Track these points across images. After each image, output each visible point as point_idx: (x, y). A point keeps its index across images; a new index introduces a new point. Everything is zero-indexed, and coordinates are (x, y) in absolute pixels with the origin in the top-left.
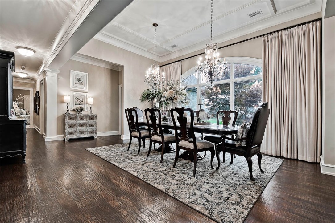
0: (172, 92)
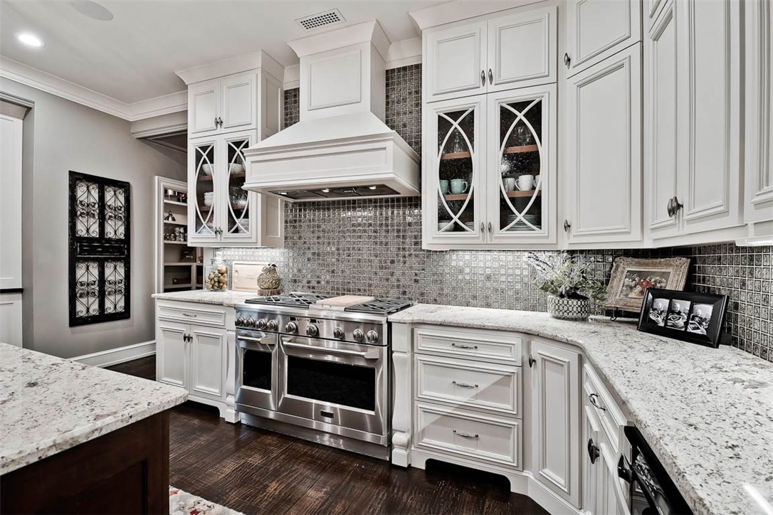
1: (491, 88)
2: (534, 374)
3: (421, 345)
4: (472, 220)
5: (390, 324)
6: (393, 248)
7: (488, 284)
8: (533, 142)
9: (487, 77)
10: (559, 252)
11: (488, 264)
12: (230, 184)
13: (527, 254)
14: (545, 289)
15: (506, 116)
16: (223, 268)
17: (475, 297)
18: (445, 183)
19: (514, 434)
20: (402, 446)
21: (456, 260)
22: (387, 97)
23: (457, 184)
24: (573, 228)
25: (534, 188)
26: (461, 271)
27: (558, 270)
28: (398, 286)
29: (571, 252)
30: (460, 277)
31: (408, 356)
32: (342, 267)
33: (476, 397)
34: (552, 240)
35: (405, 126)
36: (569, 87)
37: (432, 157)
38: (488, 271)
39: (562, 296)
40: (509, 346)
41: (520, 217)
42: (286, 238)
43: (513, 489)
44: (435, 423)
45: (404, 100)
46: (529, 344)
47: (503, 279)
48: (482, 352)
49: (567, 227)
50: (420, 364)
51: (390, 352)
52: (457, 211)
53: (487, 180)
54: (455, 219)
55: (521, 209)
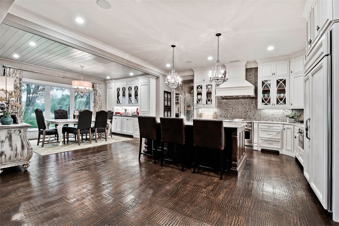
1: (275, 76)
2: (285, 131)
3: (260, 127)
4: (270, 103)
5: (253, 123)
6: (247, 108)
7: (272, 116)
8: (284, 87)
9: (274, 74)
10: (290, 109)
11: (272, 112)
12: (207, 94)
13: (282, 110)
14: (287, 116)
15: (278, 82)
16: (201, 113)
17: (269, 119)
18: (263, 95)
19: (280, 143)
20: (256, 146)
21: (264, 111)
22: (246, 74)
23: (266, 95)
24: (293, 104)
25: (284, 96)
26: (265, 113)
27: (289, 113)
28: (249, 117)
29: (292, 109)
30: (265, 115)
31: (257, 129)
32: (234, 112)
33: (272, 136)
34: (288, 107)
35: (251, 81)
36: (292, 77)
37: (260, 89)
38: (272, 114)
39: (290, 118)
40: (279, 127)
41: (281, 102)
42: (218, 106)
43: (280, 153)
44: (263, 142)
45: (251, 75)
46: (284, 126)
47: (276, 115)
48: (274, 128)
49: (292, 104)
50: (260, 131)
51: (253, 128)
52: (266, 101)
53: (274, 95)
54: (266, 102)
55: (281, 100)
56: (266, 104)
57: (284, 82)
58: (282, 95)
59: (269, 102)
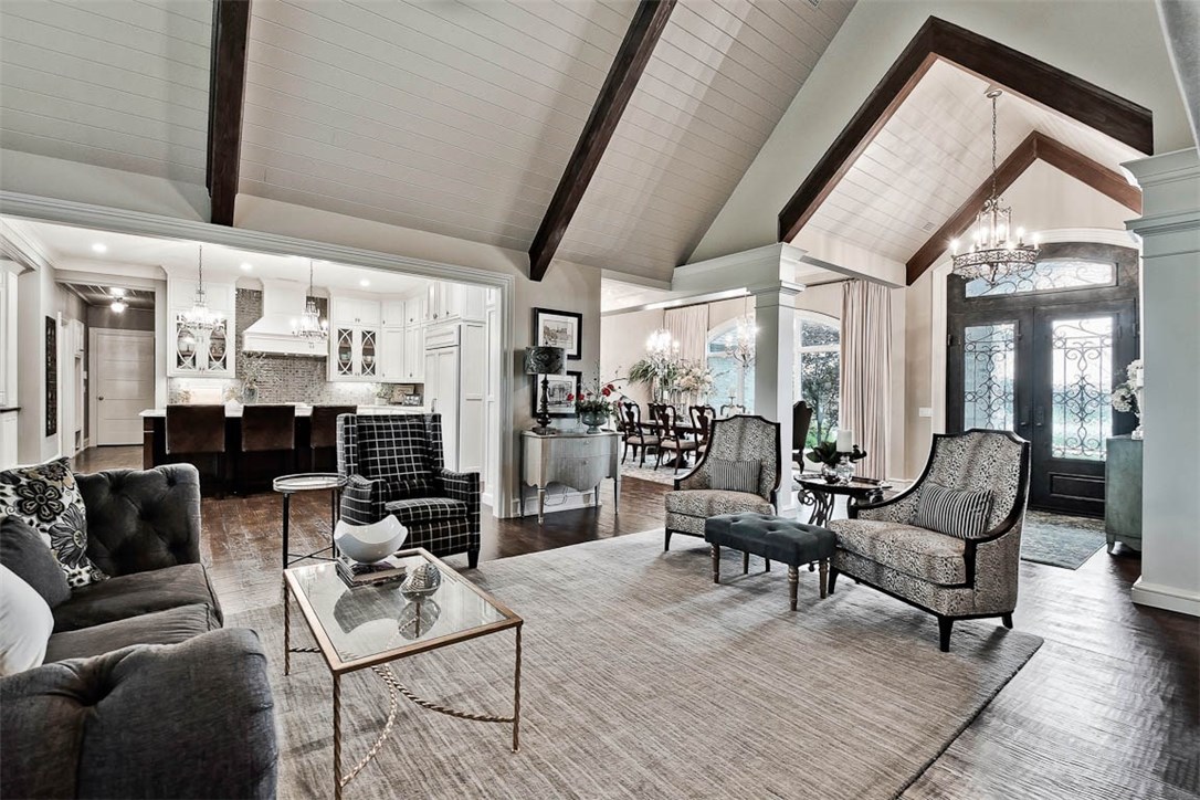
0: (689, 380)
1: (359, 324)
4: (351, 371)
6: (306, 380)
7: (351, 396)
8: (373, 345)
9: (357, 320)
10: (380, 384)
13: (369, 384)
15: (364, 335)
18: (341, 355)
21: (338, 386)
23: (346, 356)
24: (385, 375)
25: (373, 361)
28: (310, 398)
29: (384, 384)
30: (340, 393)
34: (379, 379)
36: (384, 330)
37: (335, 345)
39: (380, 397)
41: (368, 371)
42: (237, 372)
47: (357, 393)
49: (383, 375)
52: (346, 367)
53: (357, 357)
54: (345, 370)
55: (369, 368)
56: (345, 373)
57: (373, 336)
58: (369, 358)
59: (350, 369)
